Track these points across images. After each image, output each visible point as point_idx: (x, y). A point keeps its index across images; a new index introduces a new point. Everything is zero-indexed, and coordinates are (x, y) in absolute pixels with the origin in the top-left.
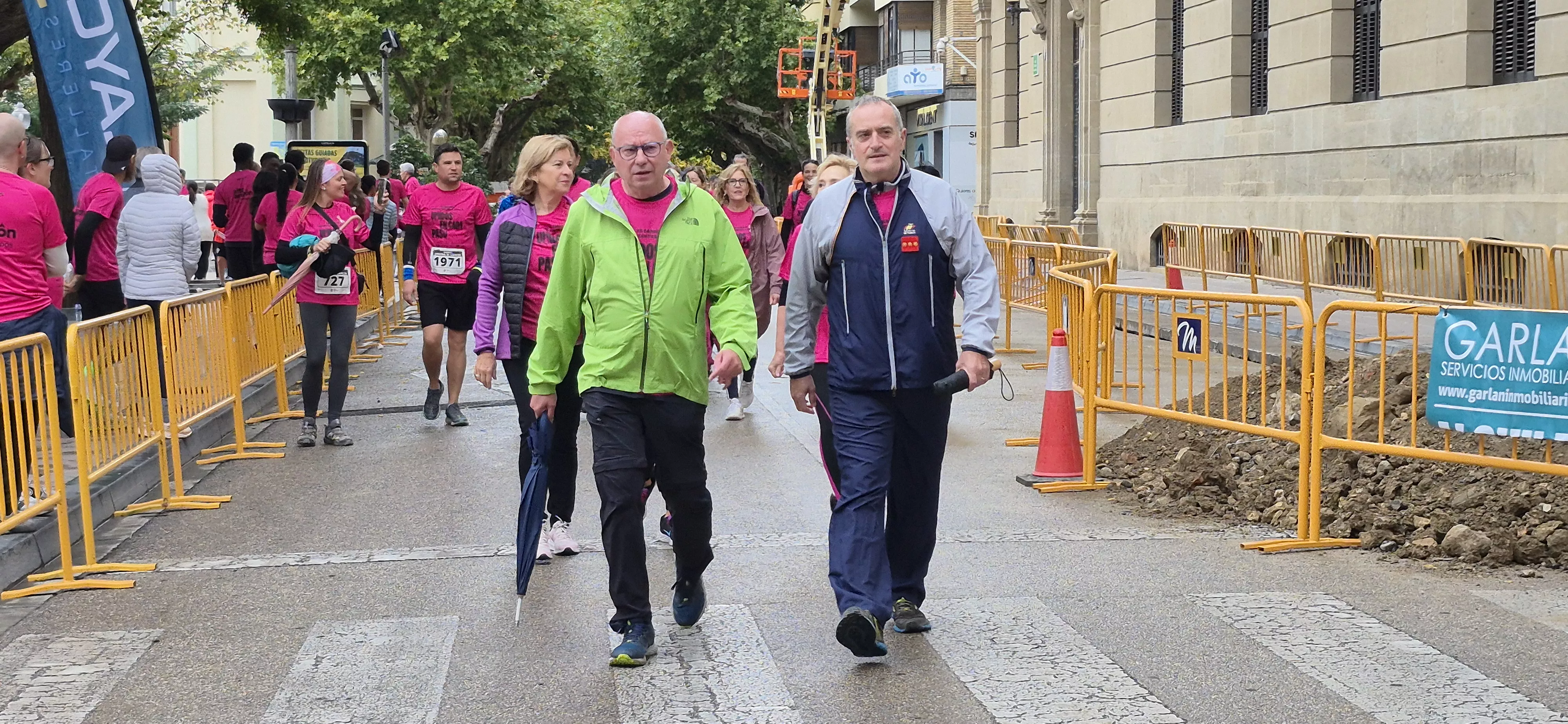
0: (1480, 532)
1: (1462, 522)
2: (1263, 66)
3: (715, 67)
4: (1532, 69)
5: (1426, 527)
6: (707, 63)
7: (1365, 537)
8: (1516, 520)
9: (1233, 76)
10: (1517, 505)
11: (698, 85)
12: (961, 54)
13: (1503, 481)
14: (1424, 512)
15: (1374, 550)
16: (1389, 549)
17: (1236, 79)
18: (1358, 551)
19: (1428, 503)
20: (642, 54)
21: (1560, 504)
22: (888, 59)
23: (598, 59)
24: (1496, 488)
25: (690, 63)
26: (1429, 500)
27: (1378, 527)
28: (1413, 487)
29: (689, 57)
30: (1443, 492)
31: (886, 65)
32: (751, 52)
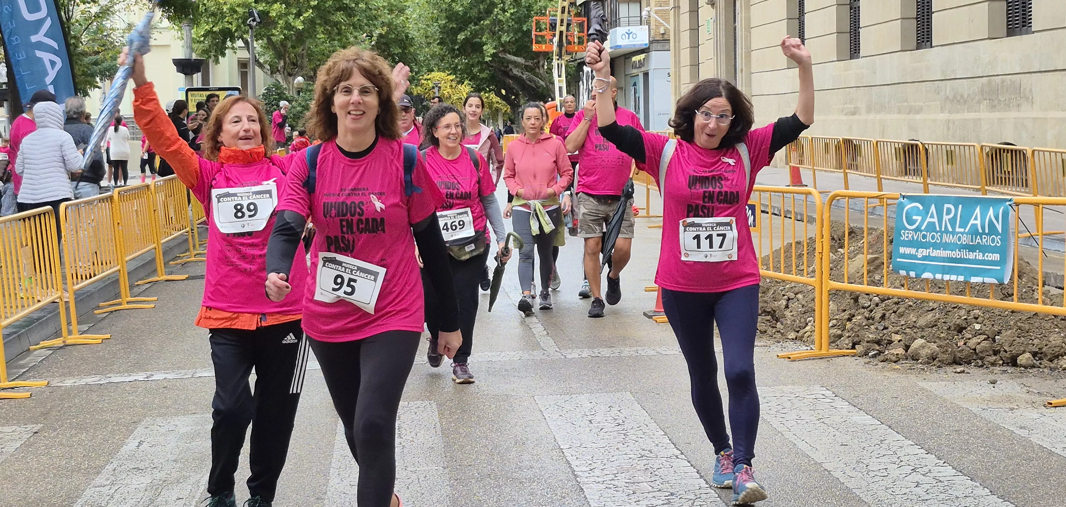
0: (933, 343)
1: (922, 337)
2: (857, 26)
3: (491, 30)
4: (1031, 26)
5: (899, 341)
6: (485, 28)
7: (859, 349)
8: (958, 335)
9: (837, 33)
10: (958, 325)
11: (480, 43)
12: (659, 19)
13: (951, 309)
14: (899, 331)
15: (864, 357)
16: (874, 356)
17: (840, 35)
18: (855, 358)
19: (902, 325)
20: (440, 22)
21: (987, 324)
22: (611, 23)
23: (411, 26)
24: (946, 314)
25: (473, 28)
26: (903, 323)
27: (868, 342)
28: (893, 314)
29: (473, 24)
30: (912, 317)
31: (609, 27)
32: (516, 20)
